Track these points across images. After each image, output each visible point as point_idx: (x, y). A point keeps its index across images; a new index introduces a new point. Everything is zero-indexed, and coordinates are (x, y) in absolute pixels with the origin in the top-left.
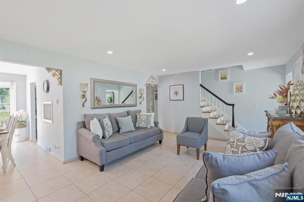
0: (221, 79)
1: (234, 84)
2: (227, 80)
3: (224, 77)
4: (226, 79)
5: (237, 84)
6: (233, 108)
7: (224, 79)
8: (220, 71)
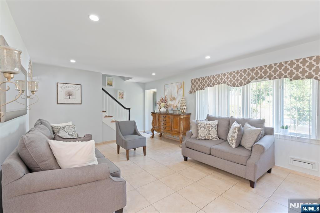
0: (108, 85)
1: (118, 91)
2: (113, 87)
3: (110, 84)
4: (112, 85)
5: (120, 91)
6: (129, 112)
7: (110, 85)
8: (107, 77)
